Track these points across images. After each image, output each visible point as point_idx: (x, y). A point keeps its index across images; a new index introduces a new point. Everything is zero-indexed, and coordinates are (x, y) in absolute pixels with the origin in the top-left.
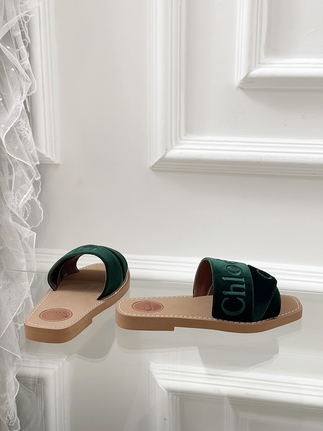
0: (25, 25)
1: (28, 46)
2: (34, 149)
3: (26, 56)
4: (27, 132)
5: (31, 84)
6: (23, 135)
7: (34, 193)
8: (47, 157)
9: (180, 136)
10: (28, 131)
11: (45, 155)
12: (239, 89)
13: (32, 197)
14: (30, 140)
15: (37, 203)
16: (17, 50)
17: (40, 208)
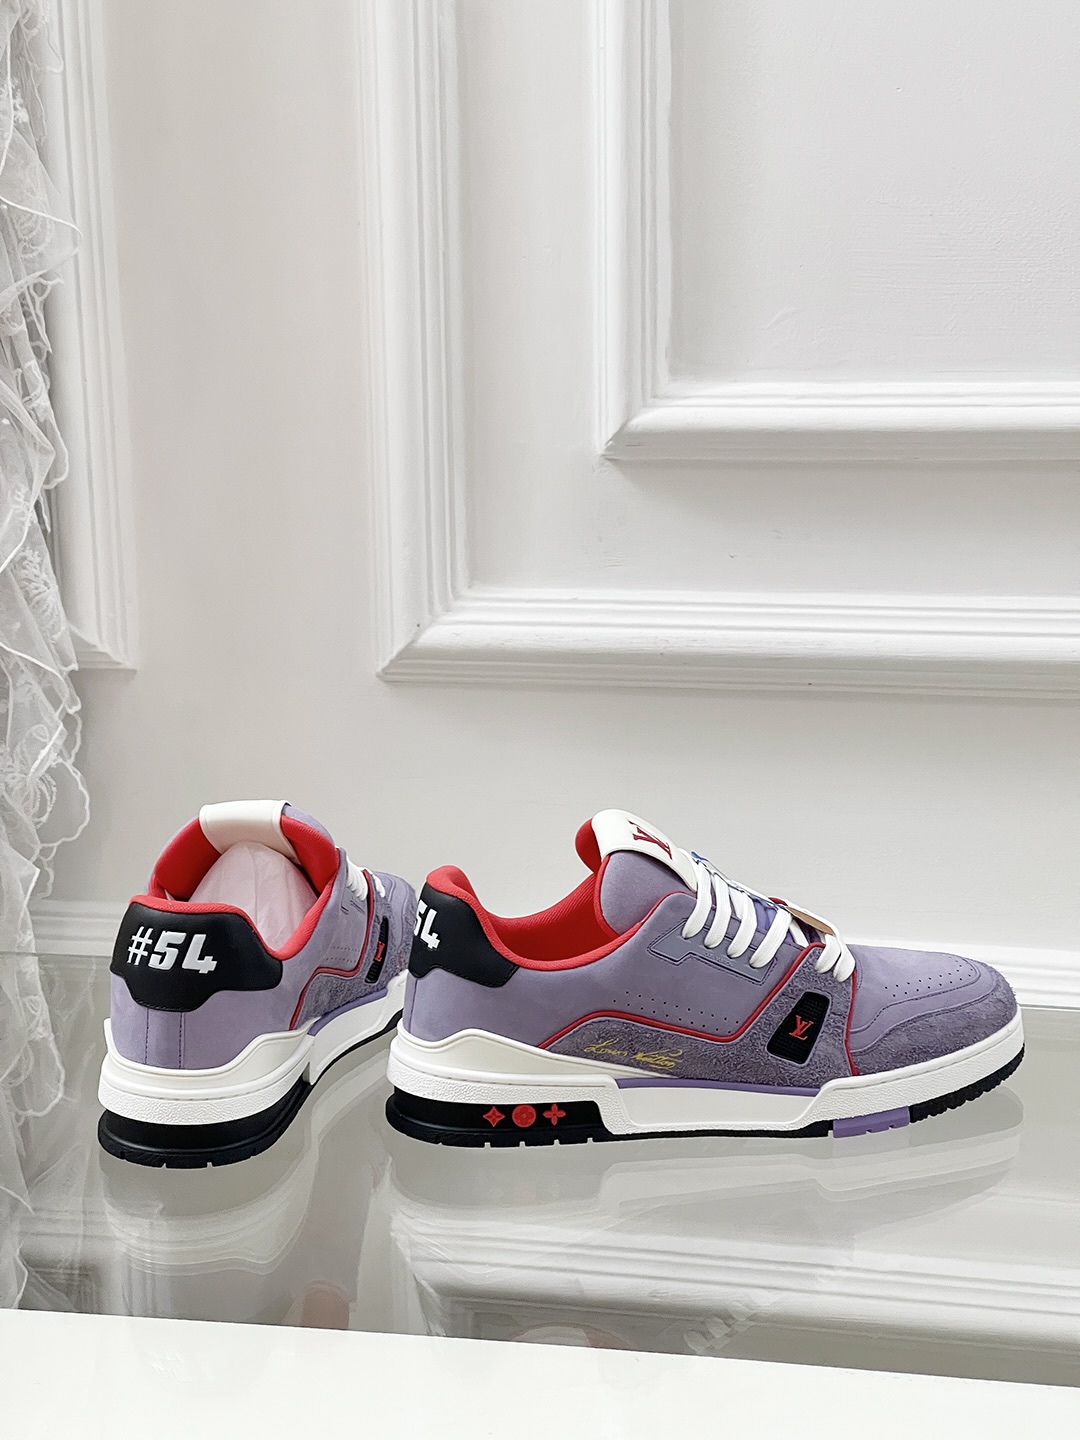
0: (38, 305)
1: (47, 358)
2: (63, 628)
3: (40, 386)
4: (46, 584)
5: (52, 458)
6: (36, 592)
7: (64, 750)
8: (101, 648)
9: (454, 588)
10: (48, 581)
11: (94, 646)
12: (608, 463)
13: (60, 760)
14: (51, 605)
15: (72, 777)
16: (14, 372)
17: (81, 788)
